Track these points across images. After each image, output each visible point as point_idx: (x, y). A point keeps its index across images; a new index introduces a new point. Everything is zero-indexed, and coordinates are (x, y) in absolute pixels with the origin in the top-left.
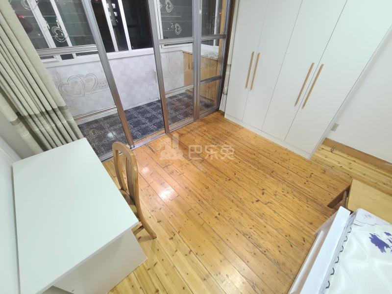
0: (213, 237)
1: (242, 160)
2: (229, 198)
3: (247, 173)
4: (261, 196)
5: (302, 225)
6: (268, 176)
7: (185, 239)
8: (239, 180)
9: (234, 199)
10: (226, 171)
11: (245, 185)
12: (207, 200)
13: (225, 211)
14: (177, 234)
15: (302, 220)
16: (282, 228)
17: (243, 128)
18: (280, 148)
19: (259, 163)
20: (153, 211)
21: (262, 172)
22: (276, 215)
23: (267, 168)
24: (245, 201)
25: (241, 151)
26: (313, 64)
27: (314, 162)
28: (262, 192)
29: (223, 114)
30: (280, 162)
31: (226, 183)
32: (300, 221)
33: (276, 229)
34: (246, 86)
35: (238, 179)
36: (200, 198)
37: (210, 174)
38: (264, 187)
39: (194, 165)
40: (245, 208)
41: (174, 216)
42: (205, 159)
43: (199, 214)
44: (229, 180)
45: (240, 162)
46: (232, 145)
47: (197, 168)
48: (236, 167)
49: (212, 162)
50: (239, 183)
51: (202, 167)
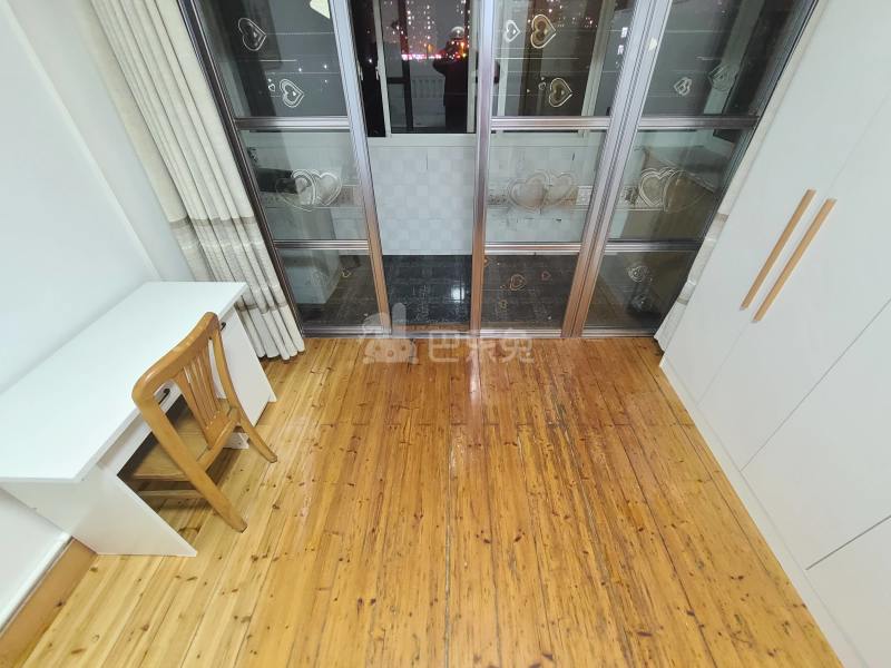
0: (307, 639)
1: (581, 514)
2: (434, 586)
3: (554, 564)
6: (612, 631)
8: (510, 565)
9: (442, 602)
10: (503, 511)
11: (512, 590)
12: (387, 542)
13: (392, 609)
14: (269, 560)
17: (690, 425)
18: (777, 581)
19: (628, 568)
20: (290, 478)
21: (606, 604)
23: (641, 605)
24: (462, 633)
25: (605, 487)
30: (715, 621)
31: (472, 542)
34: (745, 304)
35: (513, 560)
36: (382, 525)
37: (460, 489)
38: (558, 652)
39: (449, 441)
40: (441, 654)
41: (304, 519)
42: (487, 445)
43: (341, 560)
44: (486, 541)
45: (566, 517)
46: (598, 454)
47: (448, 454)
48: (544, 522)
49: (495, 462)
50: (500, 572)
51: (459, 458)
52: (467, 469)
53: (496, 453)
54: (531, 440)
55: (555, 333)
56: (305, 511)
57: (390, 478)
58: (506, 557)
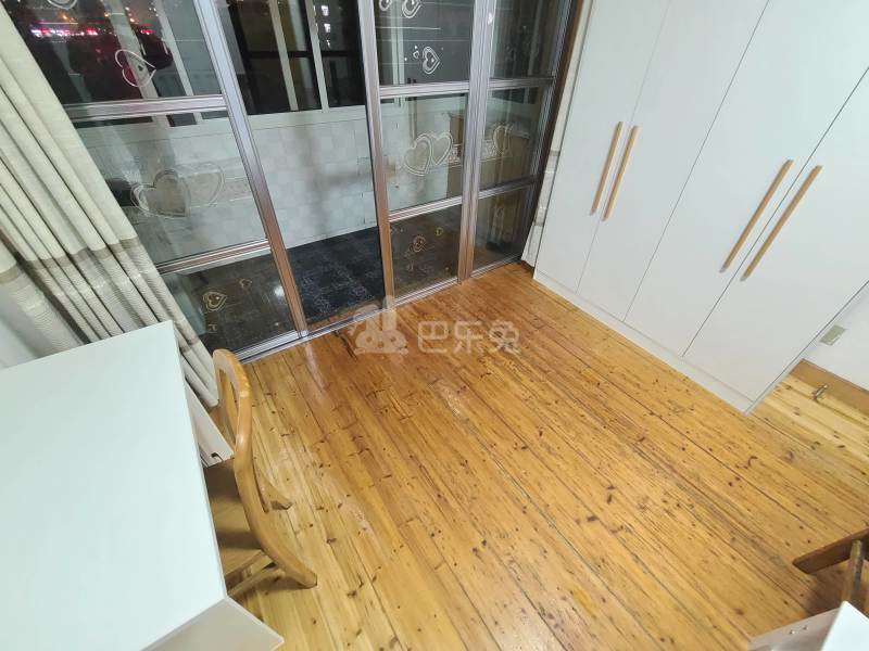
0: (459, 609)
1: (562, 395)
2: (516, 501)
3: (572, 434)
4: (603, 503)
5: (713, 612)
6: (628, 450)
7: (385, 602)
8: (549, 452)
9: (530, 507)
10: (518, 422)
11: (564, 467)
12: (458, 497)
13: (503, 536)
14: (368, 585)
15: (712, 596)
16: (653, 612)
17: (576, 309)
18: (671, 373)
19: (609, 410)
20: (321, 508)
21: (614, 437)
22: (638, 570)
23: (630, 426)
25: (563, 371)
26: (787, 165)
27: (762, 423)
28: (606, 493)
29: (530, 270)
30: (665, 411)
31: (515, 455)
32: (706, 597)
33: (634, 614)
34: (593, 211)
35: (549, 449)
36: (442, 488)
37: (477, 425)
38: (614, 482)
39: (440, 397)
40: (556, 536)
41: (370, 531)
42: (470, 385)
43: (433, 535)
44: (524, 448)
45: (556, 402)
46: (543, 353)
47: (447, 406)
48: (547, 413)
49: (485, 393)
50: (547, 460)
51: (458, 405)
52: (470, 409)
53: (480, 386)
54: (497, 366)
55: (452, 281)
56: (364, 524)
57: (416, 450)
58: (544, 450)
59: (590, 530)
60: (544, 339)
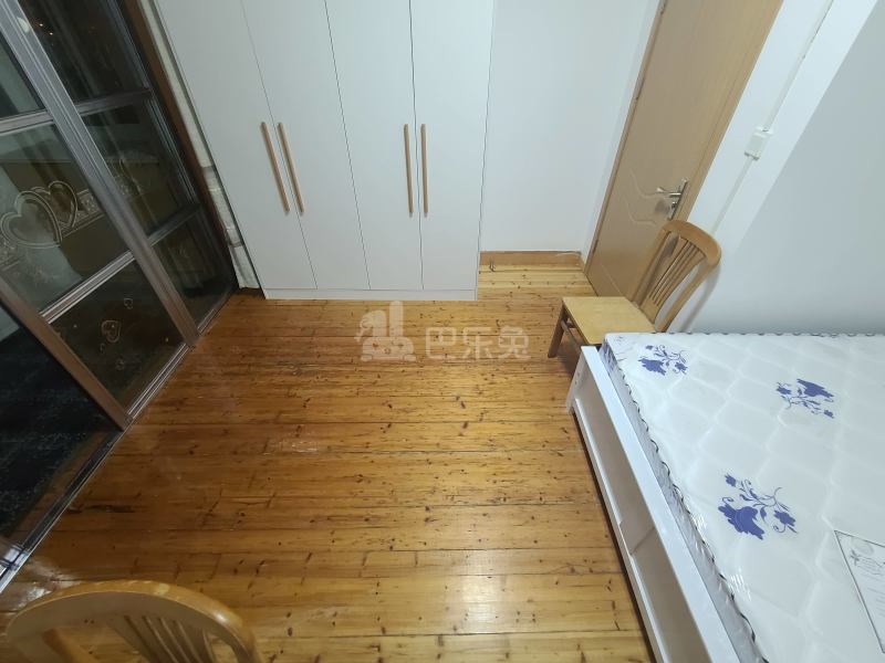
0: (454, 563)
1: (378, 369)
2: (419, 462)
3: (408, 388)
4: (463, 411)
5: (545, 410)
6: (445, 369)
7: (408, 630)
8: (407, 412)
9: (430, 456)
10: (368, 413)
11: (422, 413)
12: (380, 505)
13: (433, 491)
14: (384, 641)
15: (540, 403)
16: (530, 438)
17: (327, 302)
18: (423, 304)
21: (432, 368)
22: (507, 426)
24: (446, 442)
26: (406, 128)
28: (458, 404)
29: (259, 292)
31: (388, 435)
32: (539, 407)
33: (525, 448)
34: (287, 209)
35: (404, 410)
36: (362, 512)
37: (341, 444)
38: (455, 394)
39: (285, 454)
40: (459, 455)
42: (301, 421)
43: (391, 548)
44: (389, 426)
45: (379, 377)
46: (334, 351)
47: (300, 454)
48: (378, 390)
49: (322, 416)
50: (411, 419)
51: (309, 445)
52: (322, 438)
53: (312, 415)
54: (307, 388)
55: (182, 350)
57: (311, 513)
58: (402, 414)
59: (470, 433)
60: (325, 340)
